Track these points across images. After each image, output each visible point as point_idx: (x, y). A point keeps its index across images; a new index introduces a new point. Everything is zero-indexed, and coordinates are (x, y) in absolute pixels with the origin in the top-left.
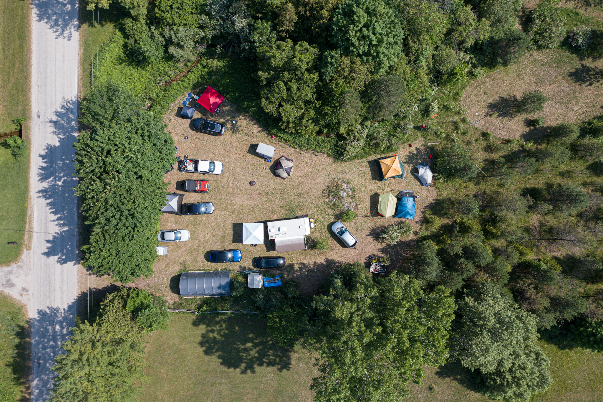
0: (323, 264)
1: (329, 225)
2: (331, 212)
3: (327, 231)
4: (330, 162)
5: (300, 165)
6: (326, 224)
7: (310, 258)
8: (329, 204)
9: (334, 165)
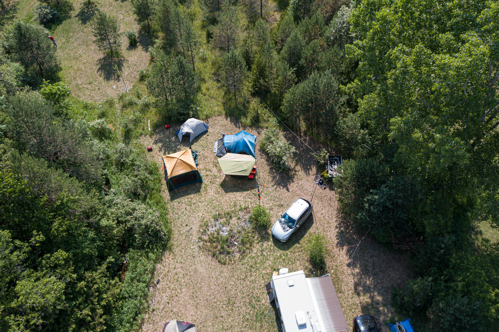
0: (348, 251)
1: (279, 247)
2: (256, 248)
3: (291, 249)
4: (171, 257)
5: (175, 310)
6: (279, 253)
7: (343, 273)
8: (244, 252)
9: (176, 250)
